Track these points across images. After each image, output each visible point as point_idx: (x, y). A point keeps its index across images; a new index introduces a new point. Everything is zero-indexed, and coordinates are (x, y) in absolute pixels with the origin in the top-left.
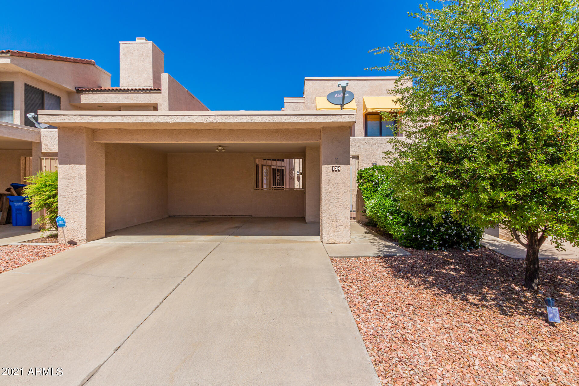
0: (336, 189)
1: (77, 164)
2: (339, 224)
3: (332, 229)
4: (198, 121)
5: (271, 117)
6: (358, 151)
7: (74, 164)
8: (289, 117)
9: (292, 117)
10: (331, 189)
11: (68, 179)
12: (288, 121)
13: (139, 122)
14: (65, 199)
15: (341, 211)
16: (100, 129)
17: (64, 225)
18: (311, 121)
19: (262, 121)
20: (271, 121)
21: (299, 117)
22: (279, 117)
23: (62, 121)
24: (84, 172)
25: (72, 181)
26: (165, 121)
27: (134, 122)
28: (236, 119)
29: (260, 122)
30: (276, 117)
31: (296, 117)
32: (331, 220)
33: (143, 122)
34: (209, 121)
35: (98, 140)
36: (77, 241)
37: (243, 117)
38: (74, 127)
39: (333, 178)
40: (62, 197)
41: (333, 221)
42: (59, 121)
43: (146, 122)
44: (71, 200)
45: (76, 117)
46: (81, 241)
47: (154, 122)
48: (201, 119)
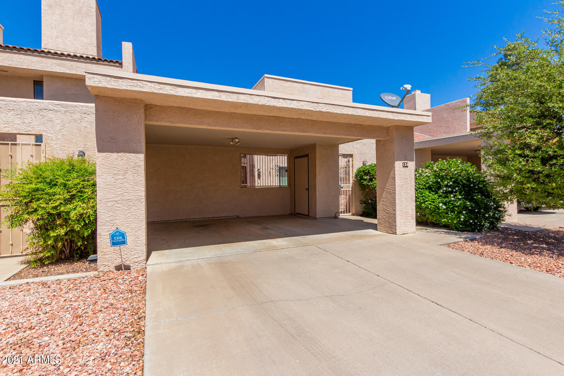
0: (405, 183)
1: (130, 152)
2: (408, 216)
3: (403, 221)
4: (307, 108)
5: (372, 112)
6: (352, 150)
7: (125, 152)
8: (386, 113)
9: (388, 113)
10: (402, 184)
11: (116, 174)
12: (385, 117)
13: (242, 101)
14: (110, 204)
15: (409, 203)
16: (156, 106)
17: (124, 243)
18: (402, 119)
19: (365, 115)
20: (372, 116)
21: (393, 114)
22: (378, 112)
23: (129, 88)
24: (142, 164)
25: (121, 177)
26: (272, 104)
27: (235, 101)
28: (343, 110)
29: (363, 115)
30: (375, 112)
31: (391, 114)
32: (403, 213)
33: (246, 102)
34: (318, 110)
35: (152, 120)
36: (131, 265)
37: (349, 108)
38: (124, 99)
39: (403, 173)
40: (104, 201)
41: (404, 213)
42: (124, 88)
43: (249, 102)
44: (119, 205)
45: (153, 84)
46: (137, 264)
47: (260, 104)
48: (310, 106)
